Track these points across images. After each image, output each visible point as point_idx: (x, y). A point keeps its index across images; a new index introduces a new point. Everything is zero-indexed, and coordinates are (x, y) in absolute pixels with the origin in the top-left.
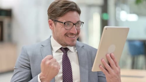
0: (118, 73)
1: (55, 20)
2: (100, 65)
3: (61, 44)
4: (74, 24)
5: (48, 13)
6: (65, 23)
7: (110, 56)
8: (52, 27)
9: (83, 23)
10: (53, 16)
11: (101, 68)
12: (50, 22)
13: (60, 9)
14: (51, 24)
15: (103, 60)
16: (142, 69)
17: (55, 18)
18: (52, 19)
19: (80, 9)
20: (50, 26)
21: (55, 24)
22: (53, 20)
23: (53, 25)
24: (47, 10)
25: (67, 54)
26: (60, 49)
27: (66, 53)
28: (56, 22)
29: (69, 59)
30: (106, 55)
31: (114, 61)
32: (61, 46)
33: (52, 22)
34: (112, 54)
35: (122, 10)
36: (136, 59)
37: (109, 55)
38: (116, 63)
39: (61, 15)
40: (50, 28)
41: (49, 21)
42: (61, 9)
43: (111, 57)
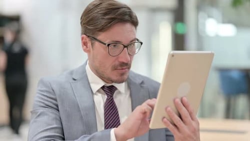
0: (196, 132)
1: (93, 38)
2: (164, 118)
3: (103, 80)
4: (125, 47)
5: (81, 23)
6: (108, 45)
7: (180, 102)
8: (88, 49)
9: (142, 43)
10: (89, 29)
11: (165, 123)
12: (83, 40)
13: (102, 19)
14: (85, 44)
15: (169, 109)
16: (242, 118)
17: (93, 34)
18: (88, 34)
19: (137, 19)
20: (83, 46)
21: (92, 44)
22: (89, 36)
23: (89, 44)
24: (80, 16)
25: (113, 99)
26: (101, 88)
27: (112, 96)
28: (93, 41)
29: (116, 107)
30: (174, 100)
31: (188, 111)
32: (102, 84)
33: (88, 40)
34: (185, 99)
35: (210, 16)
36: (232, 102)
37: (178, 100)
38: (191, 114)
39: (102, 29)
40: (85, 50)
41: (82, 38)
42: (104, 18)
43: (182, 104)
